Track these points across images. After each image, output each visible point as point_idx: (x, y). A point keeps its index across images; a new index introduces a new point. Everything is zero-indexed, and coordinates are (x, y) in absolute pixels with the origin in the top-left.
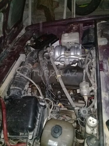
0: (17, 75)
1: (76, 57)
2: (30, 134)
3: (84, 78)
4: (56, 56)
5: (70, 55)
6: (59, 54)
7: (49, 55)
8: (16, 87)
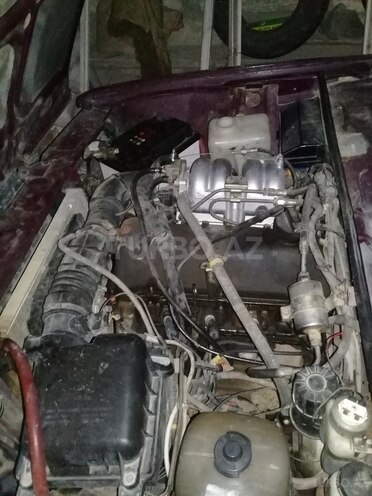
0: (65, 260)
1: (267, 197)
2: (126, 466)
3: (304, 268)
4: (196, 196)
5: (247, 191)
6: (209, 188)
7: (171, 190)
8: (64, 305)
